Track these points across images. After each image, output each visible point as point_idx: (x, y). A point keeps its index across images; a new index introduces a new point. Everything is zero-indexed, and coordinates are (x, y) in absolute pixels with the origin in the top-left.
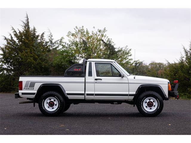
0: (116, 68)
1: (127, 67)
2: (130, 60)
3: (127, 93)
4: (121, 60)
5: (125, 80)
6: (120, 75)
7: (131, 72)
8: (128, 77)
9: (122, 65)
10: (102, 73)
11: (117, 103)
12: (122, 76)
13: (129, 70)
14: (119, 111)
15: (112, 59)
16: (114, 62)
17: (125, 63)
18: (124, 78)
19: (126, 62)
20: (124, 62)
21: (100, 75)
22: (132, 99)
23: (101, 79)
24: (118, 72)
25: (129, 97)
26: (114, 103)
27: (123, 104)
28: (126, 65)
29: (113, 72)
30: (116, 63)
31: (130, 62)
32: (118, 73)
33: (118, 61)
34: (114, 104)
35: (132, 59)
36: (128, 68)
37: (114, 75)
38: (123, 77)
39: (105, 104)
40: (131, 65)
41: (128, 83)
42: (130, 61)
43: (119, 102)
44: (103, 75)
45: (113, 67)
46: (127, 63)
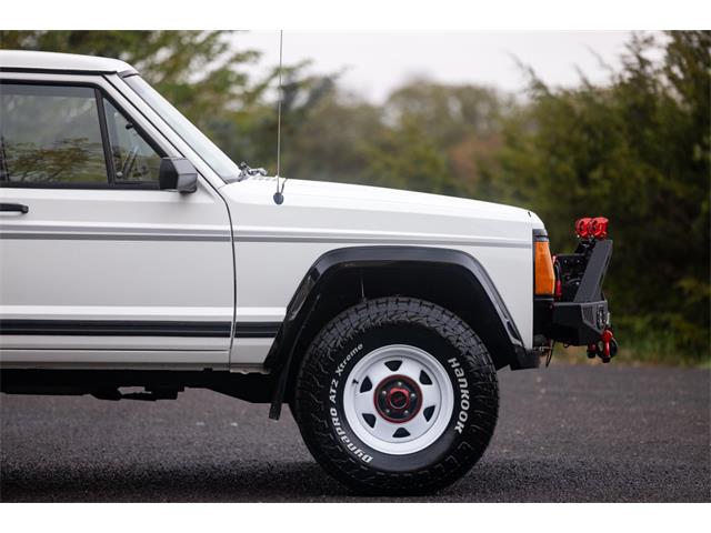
0: (133, 124)
1: (215, 112)
2: (239, 58)
3: (222, 313)
4: (174, 57)
5: (203, 213)
6: (167, 177)
7: (250, 151)
8: (227, 190)
9: (184, 99)
10: (27, 163)
11: (141, 390)
12: (182, 181)
13: (236, 140)
14: (158, 456)
15: (100, 54)
16: (125, 76)
17: (201, 87)
18: (198, 198)
19: (214, 75)
20: (197, 74)
21: (16, 178)
22: (262, 359)
23: (22, 209)
24: (150, 152)
25: (239, 342)
26: (123, 390)
27: (189, 395)
28: (207, 97)
29: (111, 155)
30: (138, 81)
31: (241, 79)
32: (149, 161)
33: (151, 68)
34: (118, 397)
35: (256, 54)
36: (226, 126)
37: (118, 174)
38: (189, 189)
39: (52, 398)
40: (252, 97)
41: (233, 238)
42: (240, 68)
43: (163, 382)
44: (34, 175)
45: (117, 114)
46: (220, 82)
